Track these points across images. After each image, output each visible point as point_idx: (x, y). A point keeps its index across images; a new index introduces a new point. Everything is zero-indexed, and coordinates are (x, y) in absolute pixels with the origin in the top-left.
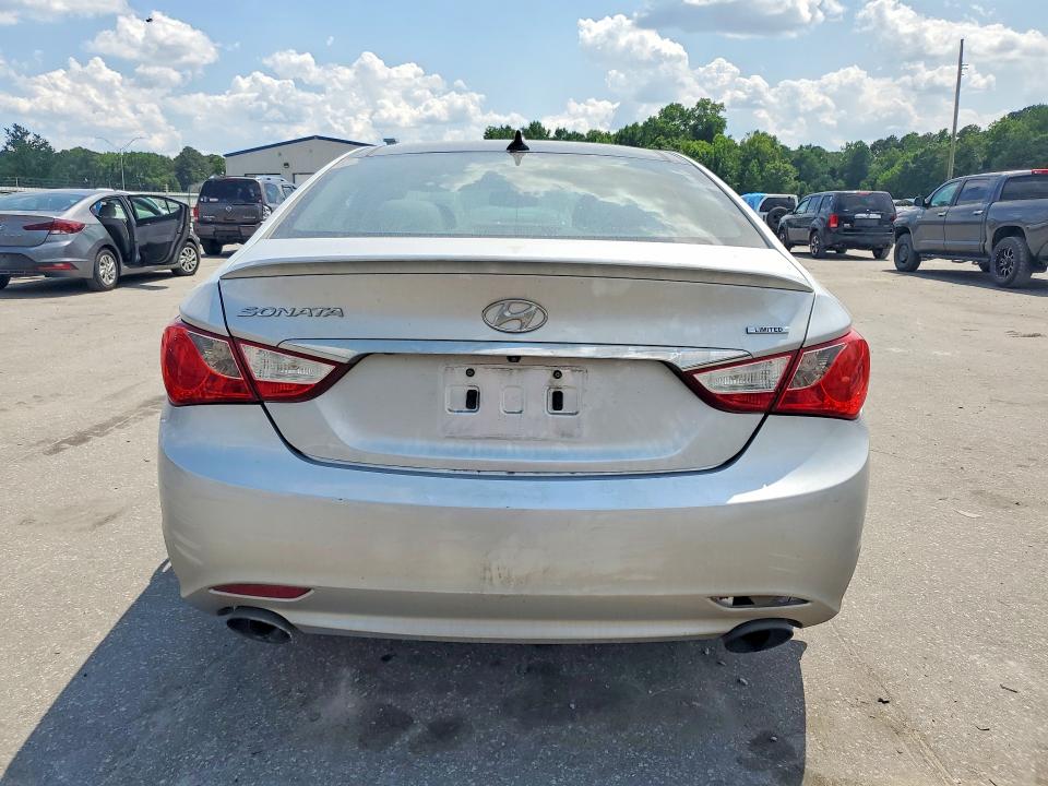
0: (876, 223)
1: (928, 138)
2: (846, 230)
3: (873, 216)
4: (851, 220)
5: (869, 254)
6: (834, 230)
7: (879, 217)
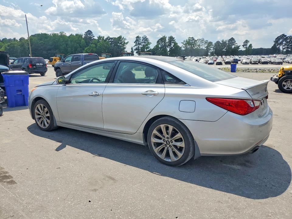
0: (42, 66)
1: (10, 40)
2: (35, 68)
3: (41, 64)
4: (35, 65)
5: (39, 74)
6: (31, 68)
7: (42, 64)
